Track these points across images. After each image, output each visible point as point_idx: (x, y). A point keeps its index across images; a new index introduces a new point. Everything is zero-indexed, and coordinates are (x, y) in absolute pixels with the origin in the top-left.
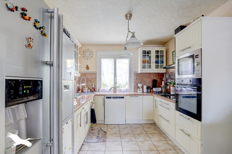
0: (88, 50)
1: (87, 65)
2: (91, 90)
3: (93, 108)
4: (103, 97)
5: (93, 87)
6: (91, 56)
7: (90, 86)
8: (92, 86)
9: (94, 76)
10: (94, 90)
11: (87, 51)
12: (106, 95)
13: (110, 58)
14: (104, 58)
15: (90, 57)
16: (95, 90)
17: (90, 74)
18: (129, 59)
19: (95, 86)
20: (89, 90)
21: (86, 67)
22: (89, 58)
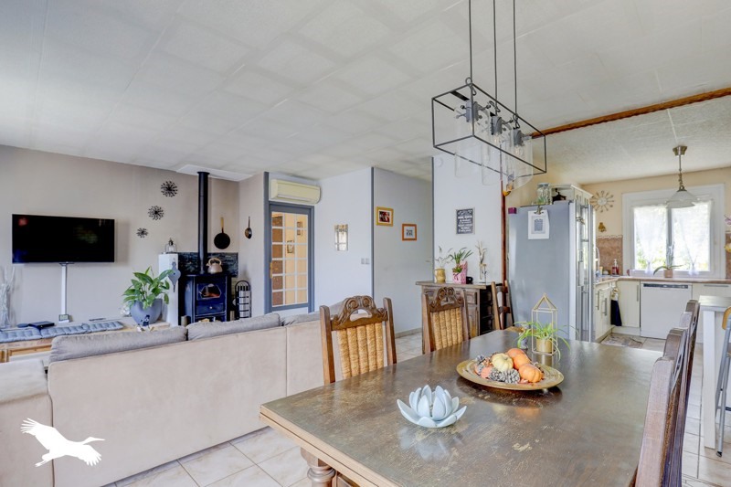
0: (603, 192)
1: (601, 224)
2: (609, 272)
3: (615, 299)
4: (638, 283)
5: (616, 265)
6: (610, 203)
7: (607, 265)
8: (612, 263)
9: (616, 244)
10: (617, 272)
11: (600, 195)
12: (643, 280)
13: (657, 205)
14: (641, 206)
15: (608, 207)
16: (620, 272)
17: (607, 240)
18: (710, 202)
19: (620, 263)
20: (607, 272)
21: (599, 228)
22: (604, 209)
